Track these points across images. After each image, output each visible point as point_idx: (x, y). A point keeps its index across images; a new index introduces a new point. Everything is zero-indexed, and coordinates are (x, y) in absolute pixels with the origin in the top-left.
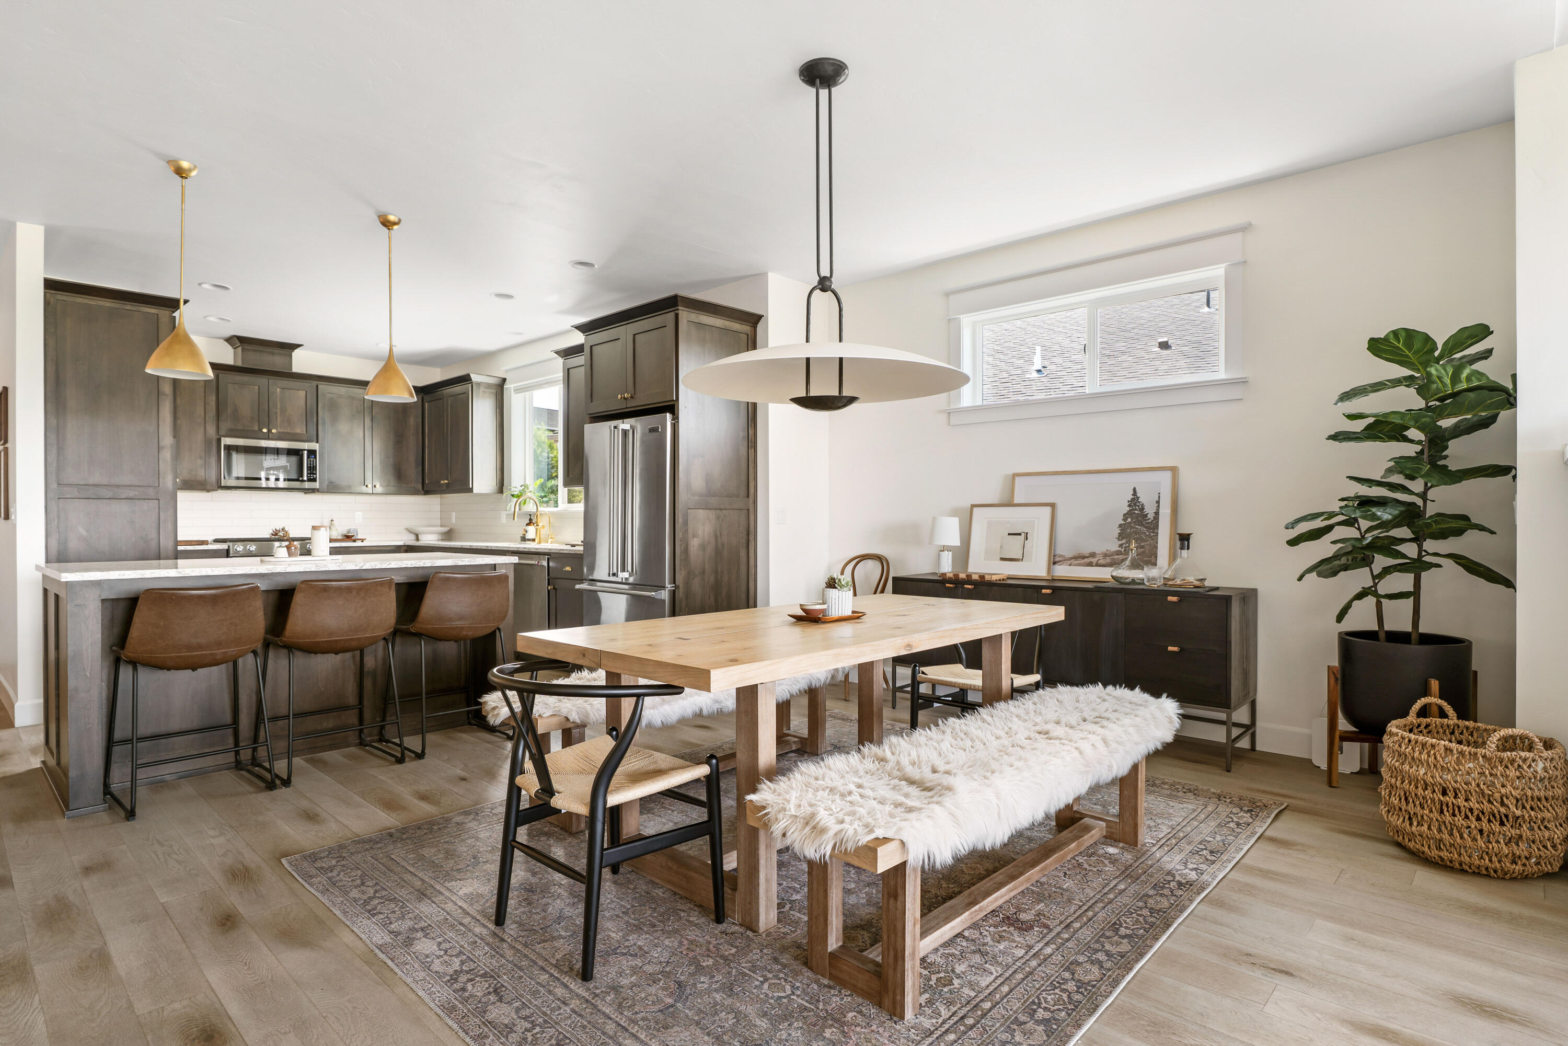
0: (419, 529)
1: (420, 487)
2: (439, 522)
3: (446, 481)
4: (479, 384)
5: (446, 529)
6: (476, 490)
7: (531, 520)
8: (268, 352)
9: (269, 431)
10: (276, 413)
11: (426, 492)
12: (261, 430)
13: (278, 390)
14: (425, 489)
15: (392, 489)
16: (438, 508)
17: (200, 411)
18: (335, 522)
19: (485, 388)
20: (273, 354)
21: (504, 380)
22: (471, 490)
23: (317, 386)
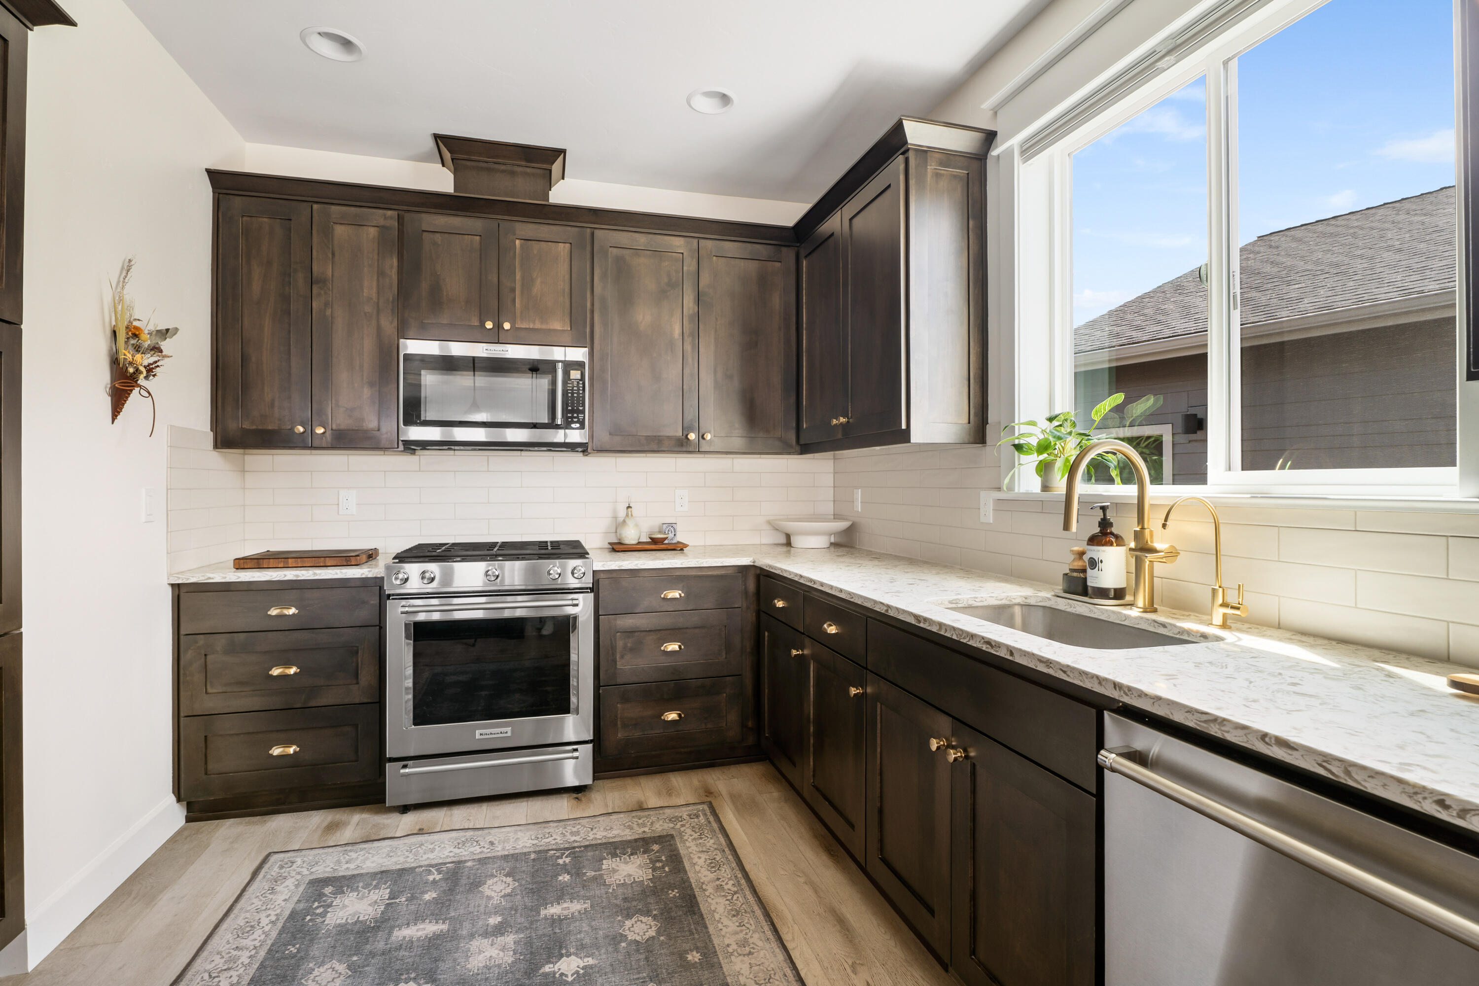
0: (791, 526)
1: (792, 436)
2: (829, 508)
3: (842, 420)
4: (924, 152)
5: (842, 525)
6: (916, 437)
7: (1105, 524)
8: (503, 171)
9: (498, 326)
10: (513, 290)
11: (805, 448)
12: (482, 325)
13: (517, 242)
14: (802, 442)
15: (738, 442)
16: (829, 480)
17: (369, 288)
18: (635, 511)
19: (942, 164)
20: (513, 173)
21: (990, 137)
22: (904, 436)
23: (593, 234)
